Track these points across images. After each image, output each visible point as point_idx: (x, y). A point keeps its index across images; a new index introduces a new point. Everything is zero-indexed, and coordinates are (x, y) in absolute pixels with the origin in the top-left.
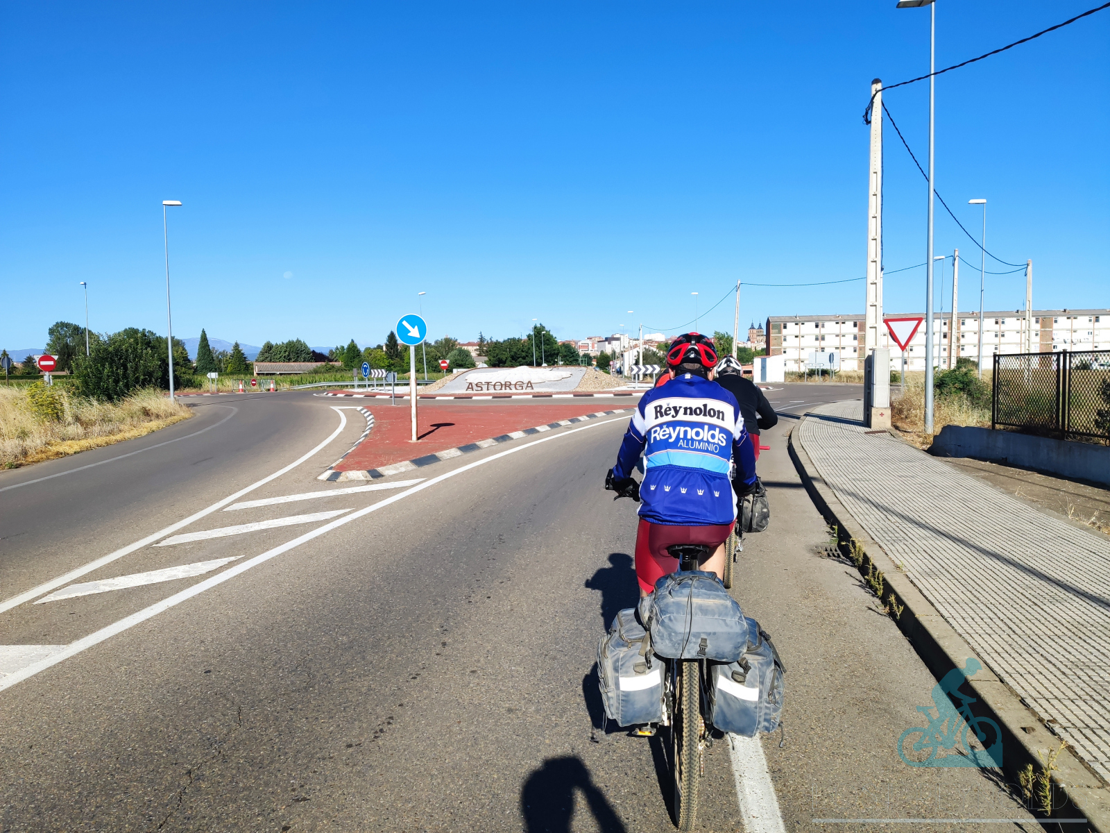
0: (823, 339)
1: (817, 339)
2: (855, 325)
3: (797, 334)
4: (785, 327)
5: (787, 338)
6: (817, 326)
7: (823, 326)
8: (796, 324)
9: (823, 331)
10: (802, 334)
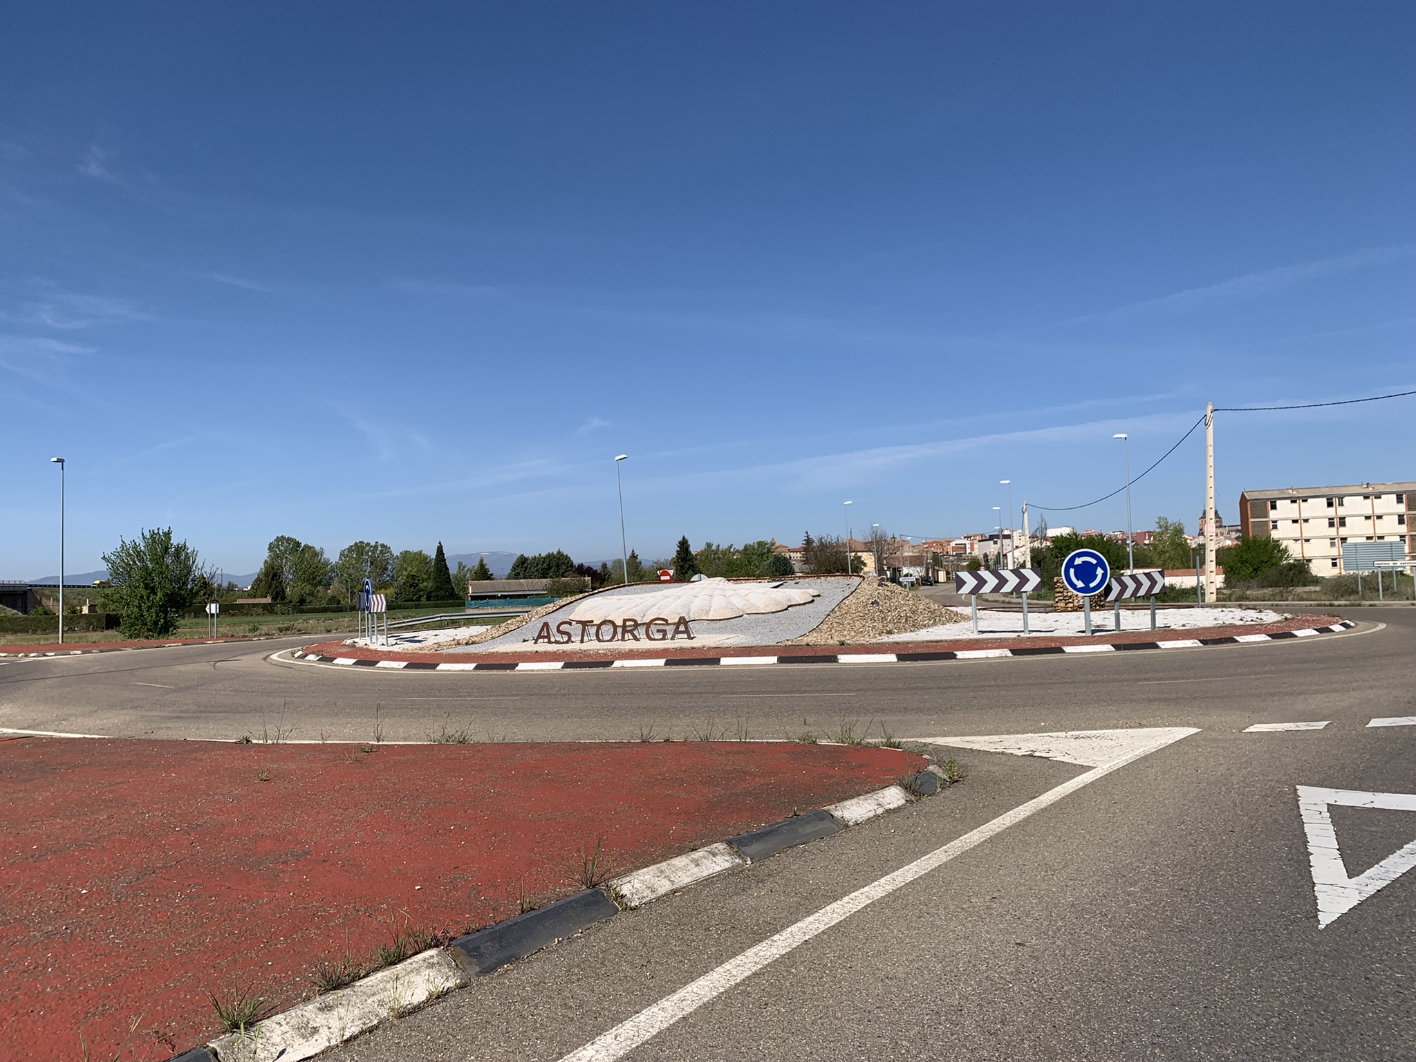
0: (1342, 522)
1: (1331, 525)
2: (1399, 500)
3: (1296, 516)
4: (1274, 507)
5: (1279, 524)
6: (1330, 504)
7: (1341, 504)
8: (1292, 502)
9: (1342, 512)
10: (1304, 516)
